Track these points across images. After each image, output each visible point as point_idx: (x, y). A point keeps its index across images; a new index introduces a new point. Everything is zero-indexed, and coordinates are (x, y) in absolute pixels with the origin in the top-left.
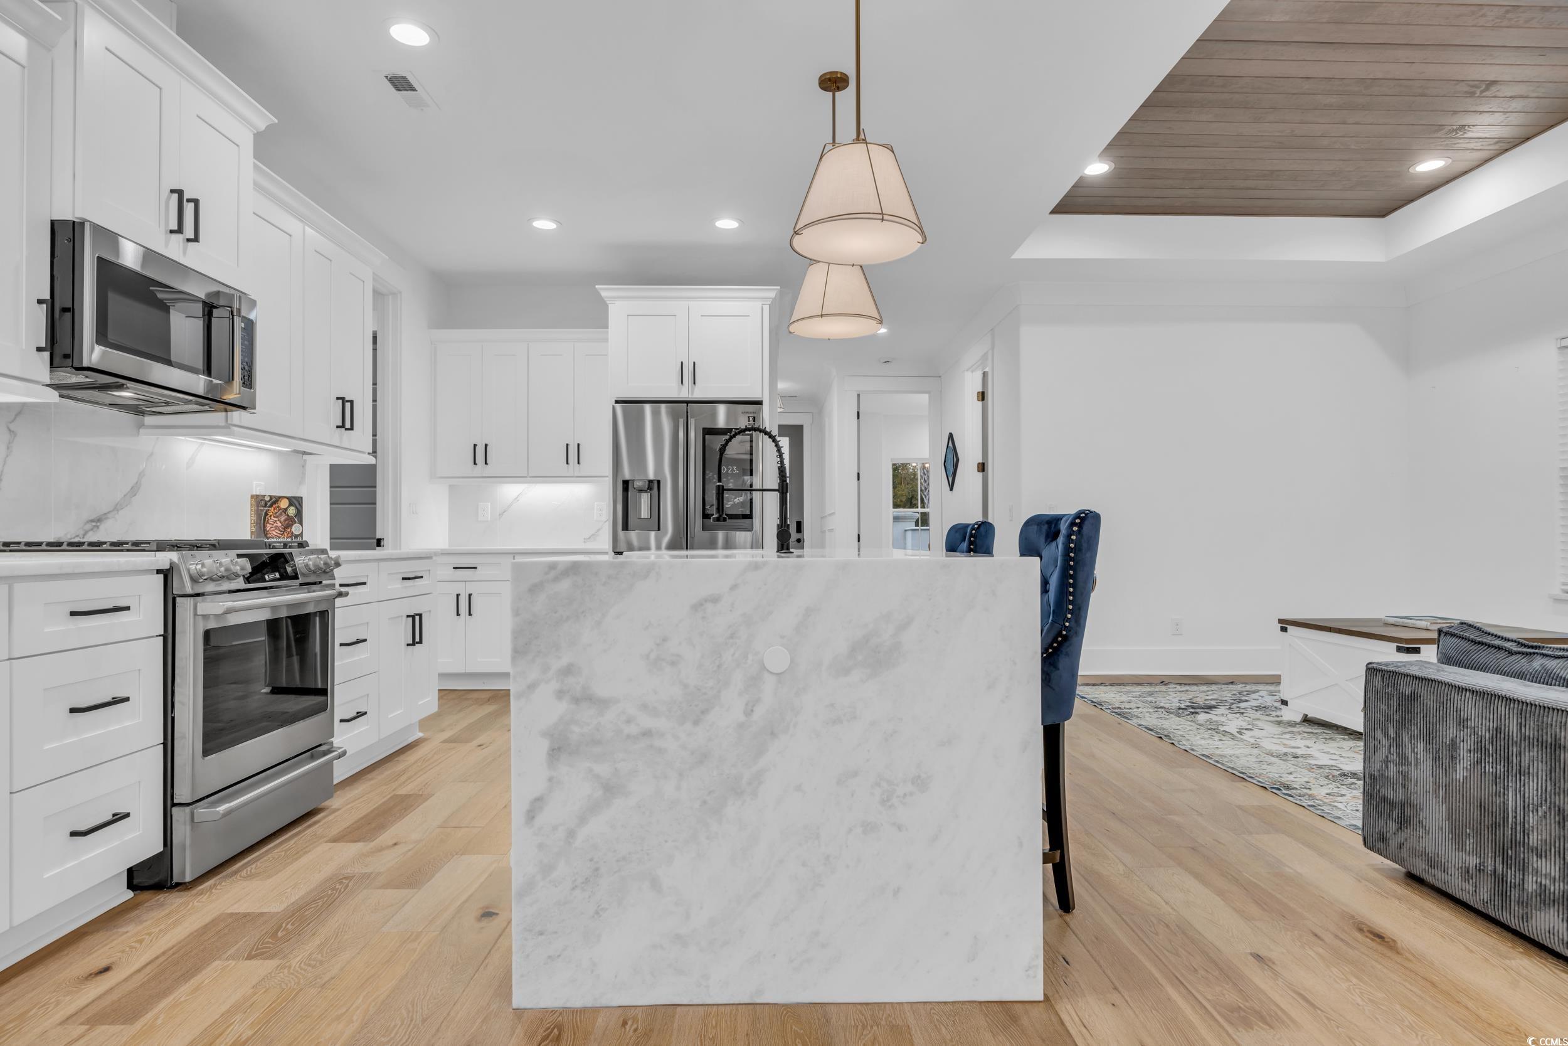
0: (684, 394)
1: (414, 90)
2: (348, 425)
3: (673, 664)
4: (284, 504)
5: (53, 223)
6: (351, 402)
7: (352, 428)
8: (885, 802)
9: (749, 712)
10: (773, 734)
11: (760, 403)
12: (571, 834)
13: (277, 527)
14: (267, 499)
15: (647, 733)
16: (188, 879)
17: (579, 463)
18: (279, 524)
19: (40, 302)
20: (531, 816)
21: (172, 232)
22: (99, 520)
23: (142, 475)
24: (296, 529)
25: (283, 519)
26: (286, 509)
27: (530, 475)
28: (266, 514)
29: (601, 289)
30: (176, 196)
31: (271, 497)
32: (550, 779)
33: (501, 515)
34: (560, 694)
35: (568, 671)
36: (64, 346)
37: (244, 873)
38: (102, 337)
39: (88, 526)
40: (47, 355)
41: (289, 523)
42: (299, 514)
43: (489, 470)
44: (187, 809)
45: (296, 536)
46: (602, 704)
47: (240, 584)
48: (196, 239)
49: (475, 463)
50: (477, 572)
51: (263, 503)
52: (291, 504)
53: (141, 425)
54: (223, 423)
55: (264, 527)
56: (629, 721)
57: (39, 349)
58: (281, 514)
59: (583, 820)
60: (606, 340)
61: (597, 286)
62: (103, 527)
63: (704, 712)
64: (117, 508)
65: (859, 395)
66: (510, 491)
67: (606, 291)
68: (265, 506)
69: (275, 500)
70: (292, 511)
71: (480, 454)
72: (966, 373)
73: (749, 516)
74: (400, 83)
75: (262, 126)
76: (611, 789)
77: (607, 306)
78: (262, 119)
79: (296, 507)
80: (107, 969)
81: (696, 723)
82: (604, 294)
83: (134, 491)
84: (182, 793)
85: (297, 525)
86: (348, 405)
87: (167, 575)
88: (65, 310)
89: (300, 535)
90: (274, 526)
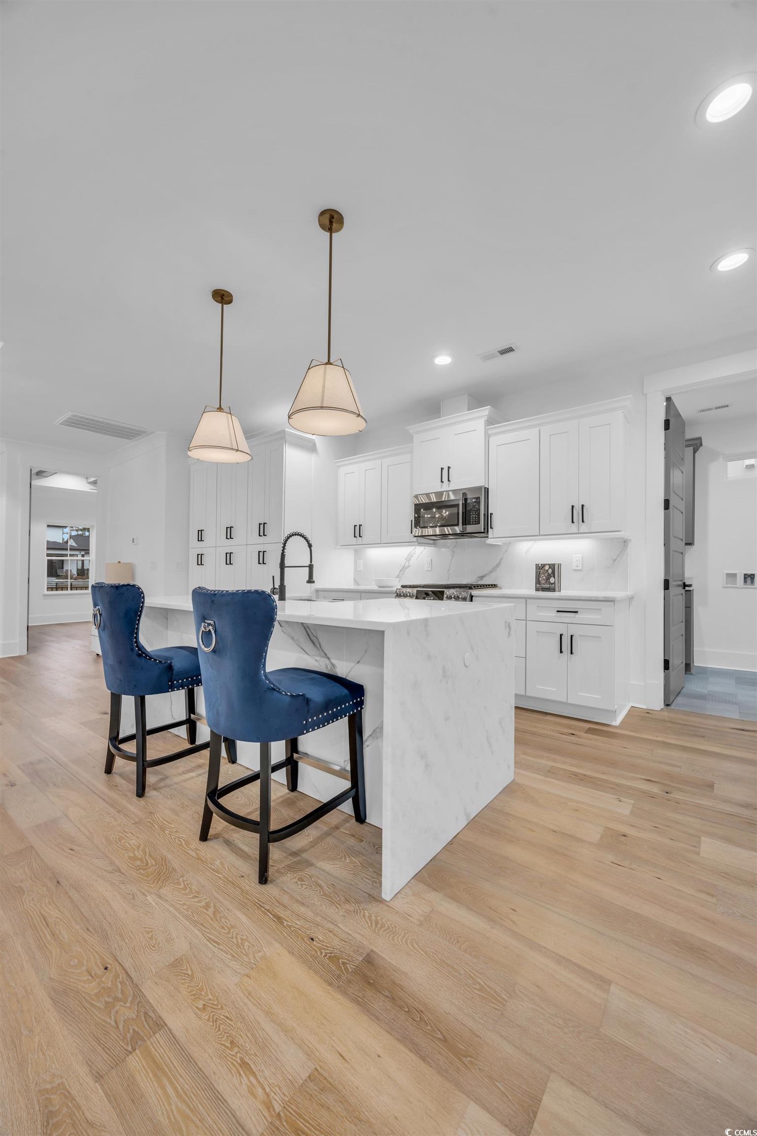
4: (547, 568)
14: (540, 565)
18: (545, 578)
21: (441, 482)
23: (502, 559)
24: (552, 580)
25: (546, 575)
26: (547, 570)
28: (540, 573)
31: (542, 565)
39: (479, 579)
41: (548, 579)
42: (553, 572)
45: (552, 584)
51: (538, 568)
52: (550, 568)
55: (539, 579)
58: (545, 573)
62: (484, 579)
64: (491, 572)
69: (543, 566)
70: (550, 571)
79: (552, 569)
83: (498, 565)
85: (552, 578)
89: (554, 583)
90: (543, 577)
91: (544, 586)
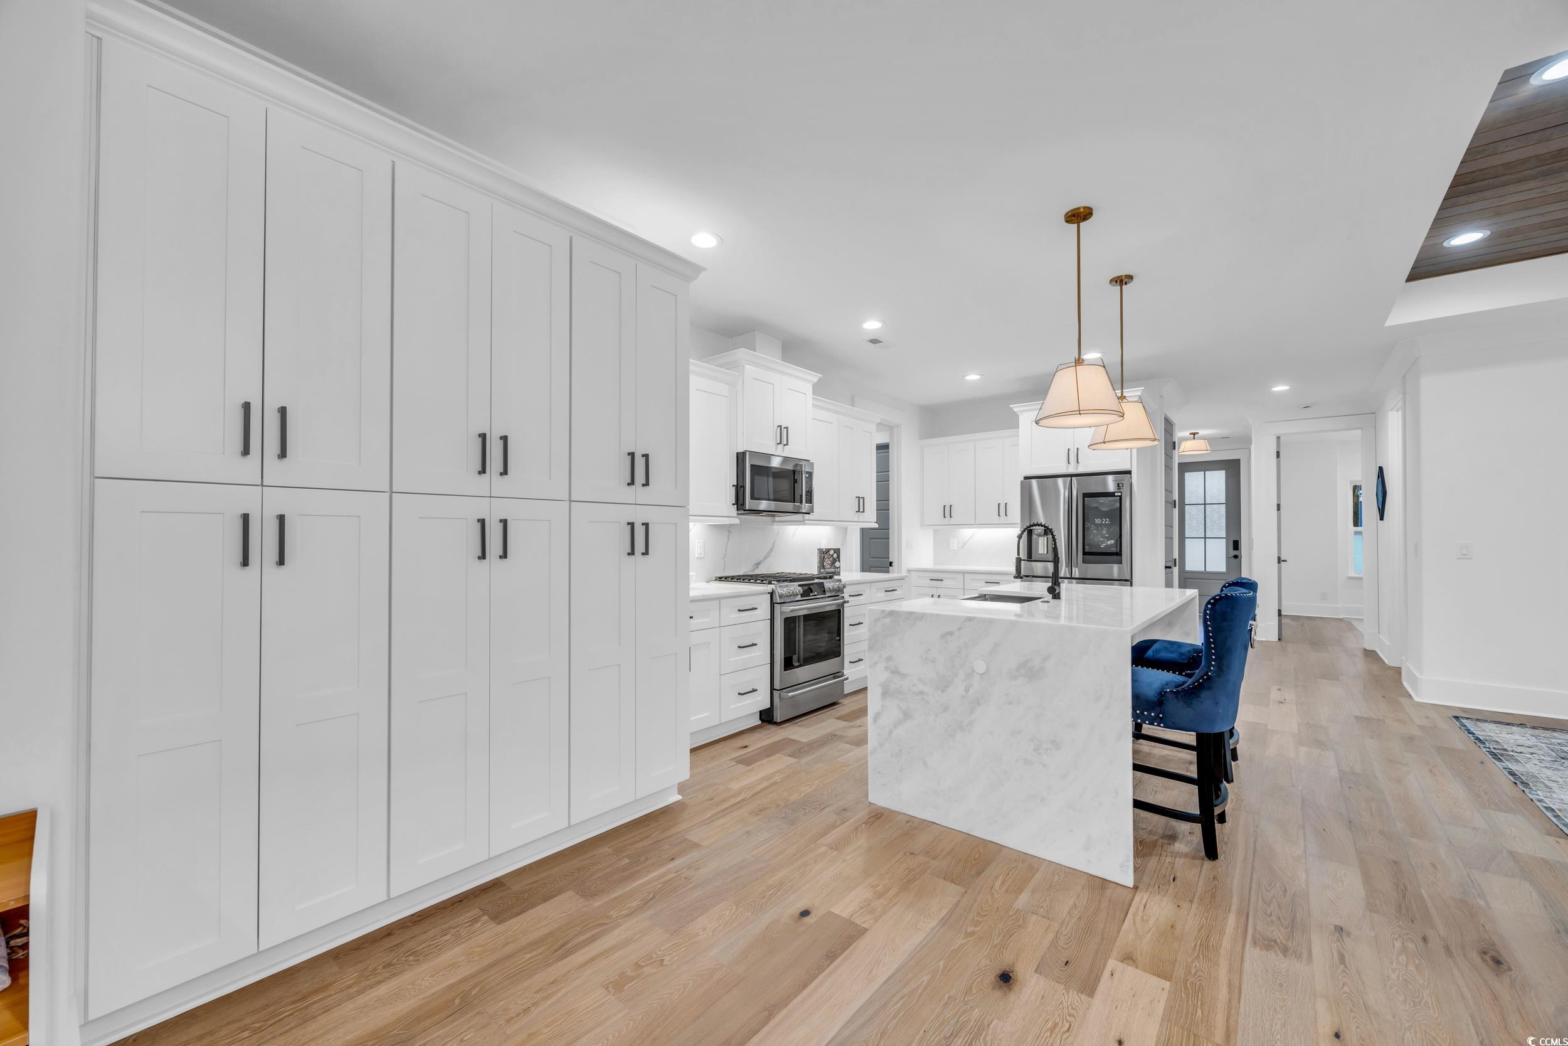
0: (1072, 470)
1: (881, 342)
2: (861, 510)
3: (933, 662)
4: (832, 552)
5: (737, 453)
6: (863, 498)
7: (864, 512)
8: (1036, 750)
9: (967, 690)
10: (979, 704)
11: (1129, 472)
12: (891, 732)
13: (829, 564)
14: (824, 550)
15: (921, 693)
16: (779, 721)
17: (1006, 515)
18: (829, 562)
19: (733, 486)
20: (875, 719)
21: (778, 444)
22: (759, 564)
23: (774, 542)
24: (837, 564)
25: (831, 559)
26: (832, 555)
27: (977, 523)
28: (823, 559)
29: (1014, 407)
30: (779, 428)
31: (826, 550)
32: (883, 706)
33: (963, 546)
34: (886, 668)
35: (889, 659)
36: (741, 501)
37: (799, 724)
38: (753, 497)
40: (736, 506)
41: (833, 562)
42: (839, 557)
43: (952, 521)
44: (778, 692)
45: (837, 568)
46: (903, 676)
47: (799, 598)
48: (787, 444)
49: (945, 517)
50: (943, 582)
51: (822, 553)
52: (835, 552)
53: (774, 521)
54: (802, 520)
56: (914, 685)
57: (733, 504)
58: (830, 557)
59: (895, 727)
60: (1018, 436)
61: (1011, 406)
62: (760, 566)
63: (946, 687)
64: (765, 558)
65: (1278, 438)
66: (967, 533)
67: (1016, 408)
68: (824, 554)
69: (828, 551)
70: (835, 556)
71: (948, 511)
72: (1390, 413)
73: (1119, 554)
74: (874, 341)
75: (815, 380)
76: (907, 715)
77: (1018, 416)
78: (814, 377)
79: (837, 554)
80: (746, 747)
81: (943, 691)
82: (1015, 410)
83: (771, 550)
84: (777, 686)
85: (838, 562)
86: (861, 500)
87: (772, 594)
88: (741, 487)
89: (839, 567)
90: (827, 563)
91: (829, 570)
